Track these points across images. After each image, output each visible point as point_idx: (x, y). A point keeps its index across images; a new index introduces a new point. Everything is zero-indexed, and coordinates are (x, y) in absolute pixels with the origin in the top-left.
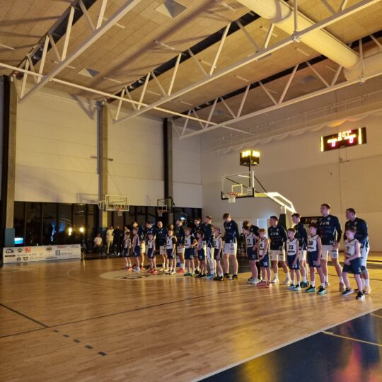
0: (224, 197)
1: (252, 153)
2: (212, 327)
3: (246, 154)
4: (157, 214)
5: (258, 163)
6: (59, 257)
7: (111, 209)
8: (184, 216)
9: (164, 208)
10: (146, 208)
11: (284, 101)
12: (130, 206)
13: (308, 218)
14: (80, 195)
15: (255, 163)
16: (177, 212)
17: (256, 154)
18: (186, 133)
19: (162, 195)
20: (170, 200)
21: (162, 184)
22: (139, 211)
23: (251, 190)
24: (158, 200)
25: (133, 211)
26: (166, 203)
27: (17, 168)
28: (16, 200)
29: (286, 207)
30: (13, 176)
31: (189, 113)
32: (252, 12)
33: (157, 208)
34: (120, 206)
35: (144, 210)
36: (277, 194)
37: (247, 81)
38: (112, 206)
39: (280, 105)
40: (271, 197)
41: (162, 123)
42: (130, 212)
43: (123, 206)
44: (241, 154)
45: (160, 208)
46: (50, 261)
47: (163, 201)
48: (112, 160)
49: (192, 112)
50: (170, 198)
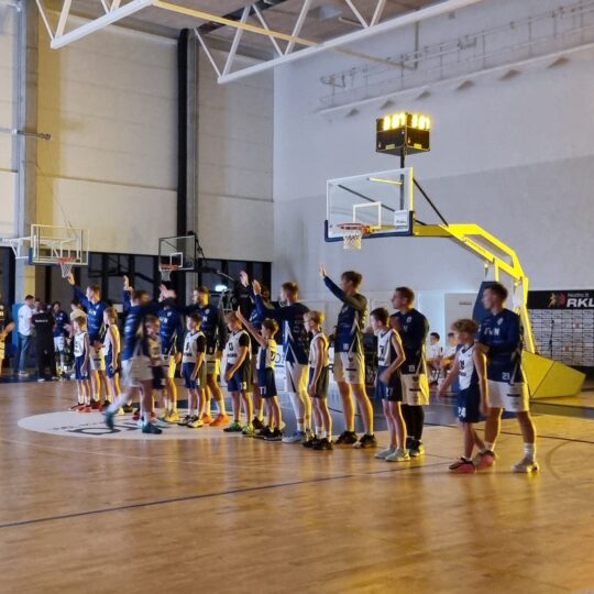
0: (331, 235)
1: (409, 118)
2: (298, 564)
3: (393, 122)
4: (157, 273)
5: (426, 145)
7: (44, 261)
8: (225, 282)
9: (176, 260)
10: (131, 257)
12: (91, 253)
13: (557, 293)
15: (418, 146)
16: (208, 270)
17: (421, 122)
18: (236, 67)
19: (170, 228)
20: (190, 238)
21: (172, 196)
22: (112, 265)
23: (405, 218)
24: (161, 240)
25: (98, 266)
26: (181, 246)
29: (499, 263)
31: (245, 15)
33: (157, 260)
34: (65, 252)
35: (125, 263)
36: (475, 229)
38: (47, 252)
40: (460, 237)
41: (174, 42)
42: (89, 268)
43: (74, 253)
44: (380, 123)
45: (166, 260)
47: (173, 241)
48: (47, 137)
49: (252, 12)
50: (191, 233)
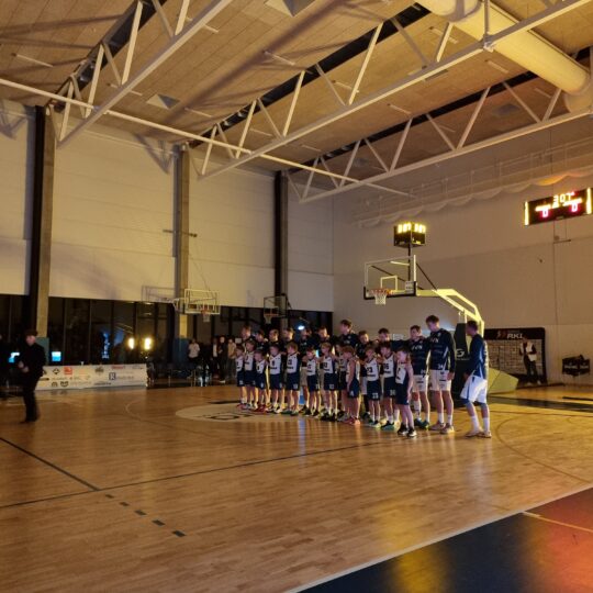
0: (367, 295)
1: (413, 226)
2: (347, 499)
3: (403, 228)
4: (263, 319)
5: (423, 242)
6: (114, 383)
7: (192, 312)
9: (274, 311)
10: (247, 309)
11: (466, 144)
12: (222, 307)
13: (502, 330)
14: (147, 289)
15: (418, 243)
16: (294, 317)
17: (420, 228)
18: (310, 194)
19: (270, 291)
20: (283, 298)
21: (271, 273)
22: (235, 314)
23: (411, 285)
24: (265, 299)
25: (226, 315)
26: (277, 302)
27: (53, 246)
28: (52, 294)
29: (467, 313)
30: (48, 259)
31: (316, 163)
32: (417, 4)
33: (263, 311)
34: (206, 306)
35: (242, 312)
36: (453, 292)
37: (408, 114)
38: (195, 307)
39: (460, 151)
40: (444, 296)
41: (273, 178)
42: (221, 316)
43: (211, 307)
44: (396, 228)
45: (268, 311)
46: (100, 388)
47: (273, 300)
48: (195, 236)
49: (320, 161)
50: (283, 295)
